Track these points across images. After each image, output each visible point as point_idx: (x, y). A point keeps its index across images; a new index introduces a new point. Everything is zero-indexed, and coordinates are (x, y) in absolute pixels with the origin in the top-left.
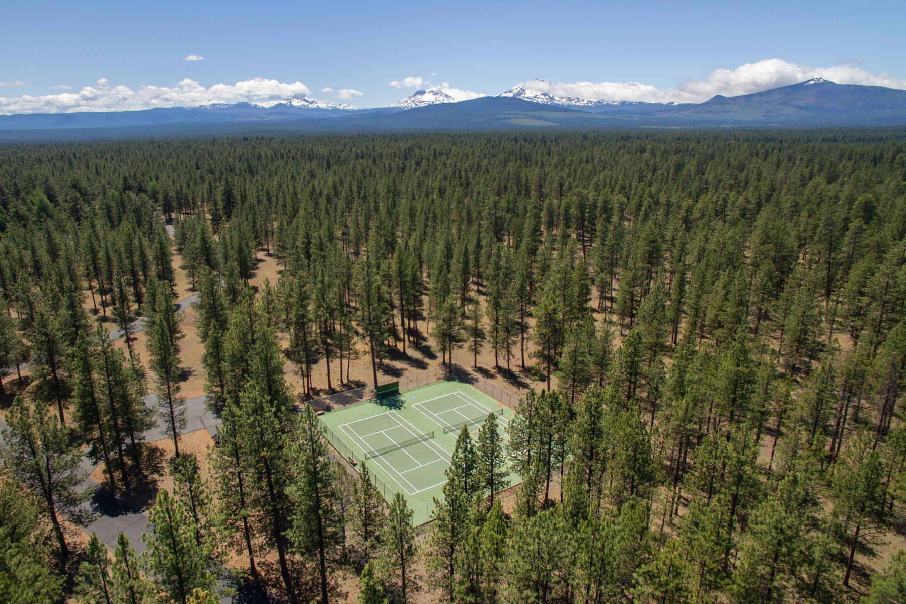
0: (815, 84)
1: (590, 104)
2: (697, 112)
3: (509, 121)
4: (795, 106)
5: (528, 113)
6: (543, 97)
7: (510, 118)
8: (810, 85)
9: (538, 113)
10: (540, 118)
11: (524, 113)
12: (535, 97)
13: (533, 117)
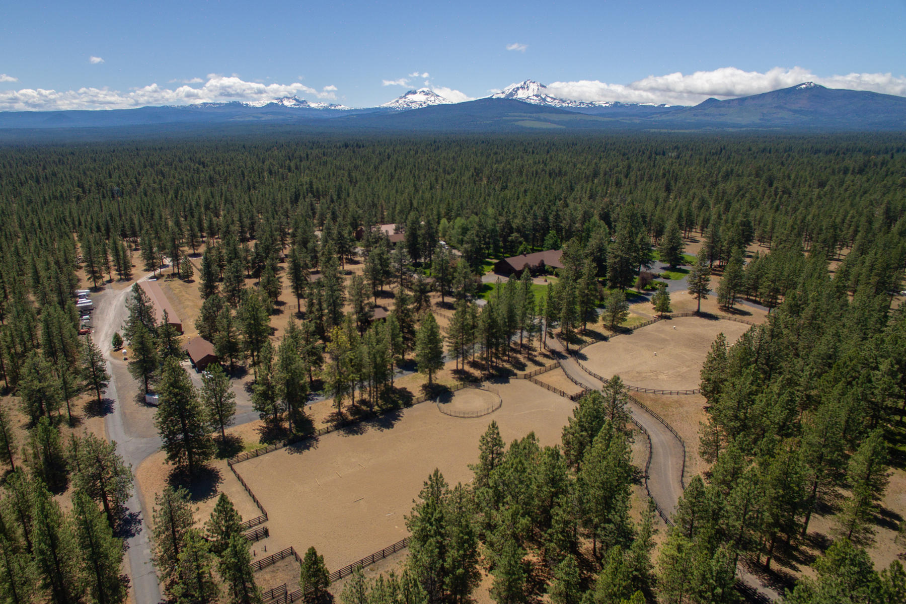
0: (806, 88)
1: (582, 106)
2: (694, 115)
3: (516, 123)
4: (790, 110)
5: (532, 115)
6: (535, 98)
7: (518, 121)
8: (801, 89)
9: (542, 116)
10: (545, 120)
11: (529, 115)
12: (528, 98)
13: (538, 119)
